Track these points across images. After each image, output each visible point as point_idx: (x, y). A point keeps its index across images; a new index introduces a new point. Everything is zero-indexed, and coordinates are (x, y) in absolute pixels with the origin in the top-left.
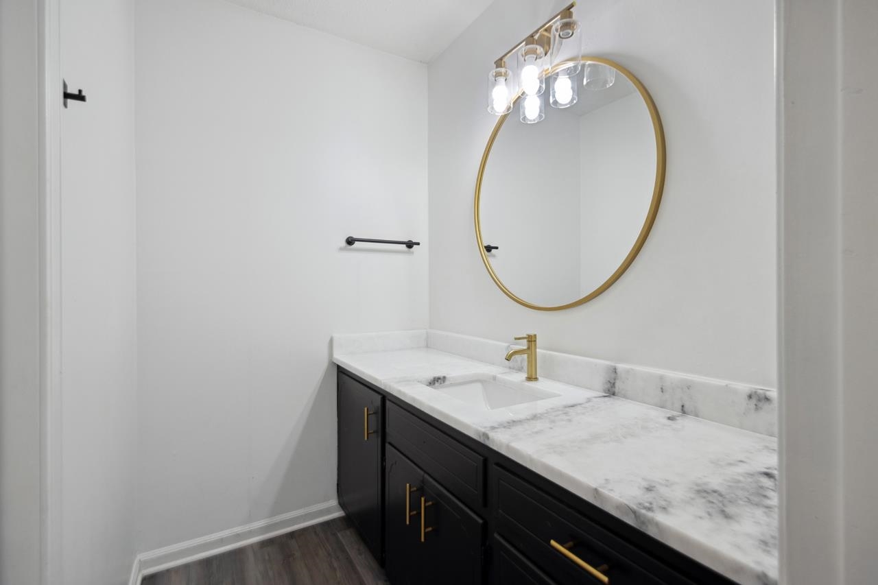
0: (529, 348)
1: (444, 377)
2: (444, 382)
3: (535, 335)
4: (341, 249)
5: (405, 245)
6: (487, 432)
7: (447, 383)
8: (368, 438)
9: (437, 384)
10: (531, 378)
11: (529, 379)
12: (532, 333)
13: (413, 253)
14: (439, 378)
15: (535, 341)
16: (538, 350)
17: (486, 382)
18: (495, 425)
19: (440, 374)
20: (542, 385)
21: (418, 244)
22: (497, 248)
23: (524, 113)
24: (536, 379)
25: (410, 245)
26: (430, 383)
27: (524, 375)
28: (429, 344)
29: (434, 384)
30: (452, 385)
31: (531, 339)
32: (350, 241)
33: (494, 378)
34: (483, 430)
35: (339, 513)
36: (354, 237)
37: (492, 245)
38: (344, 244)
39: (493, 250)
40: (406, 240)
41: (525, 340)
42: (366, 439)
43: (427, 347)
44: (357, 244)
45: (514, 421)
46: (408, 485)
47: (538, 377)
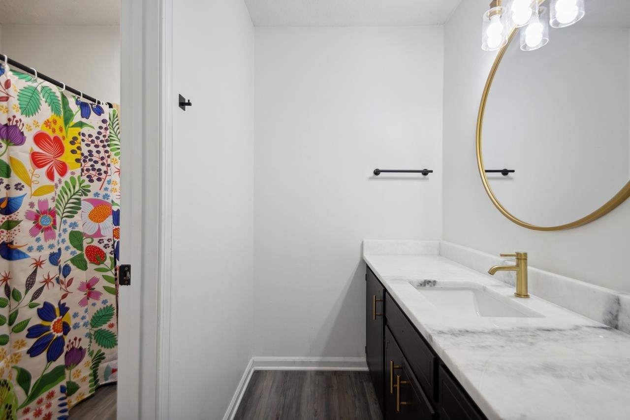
0: (518, 265)
1: (435, 282)
2: (434, 285)
3: (526, 254)
4: (370, 178)
5: (421, 173)
6: (432, 335)
7: (437, 286)
8: (375, 318)
9: (427, 286)
10: (522, 294)
11: (518, 295)
12: (522, 251)
13: (428, 179)
14: (430, 282)
15: (526, 259)
16: (529, 268)
17: (478, 291)
18: (445, 330)
19: (432, 279)
20: (533, 303)
21: (431, 171)
22: (513, 171)
23: (524, 41)
24: (527, 296)
25: (425, 173)
26: (421, 285)
27: (513, 291)
28: (441, 253)
29: (425, 285)
30: (442, 289)
31: (521, 258)
32: (377, 172)
33: (484, 289)
34: (430, 332)
35: (366, 369)
36: (380, 169)
37: (508, 169)
38: (372, 174)
39: (510, 174)
40: (422, 169)
41: (515, 257)
42: (374, 318)
43: (440, 255)
44: (382, 174)
45: (467, 331)
46: (392, 362)
47: (529, 294)
